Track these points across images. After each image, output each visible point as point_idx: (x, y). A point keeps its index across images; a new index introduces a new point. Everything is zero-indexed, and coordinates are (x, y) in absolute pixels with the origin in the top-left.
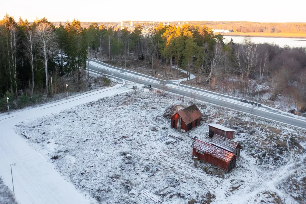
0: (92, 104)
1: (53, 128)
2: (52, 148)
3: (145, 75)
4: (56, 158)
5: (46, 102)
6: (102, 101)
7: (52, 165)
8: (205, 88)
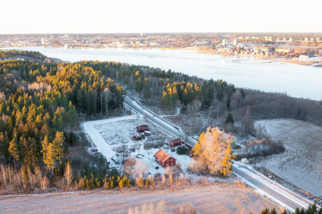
0: (119, 121)
1: (103, 127)
2: (100, 131)
3: (150, 111)
4: (100, 132)
5: (105, 119)
6: (124, 121)
7: (99, 134)
8: (167, 120)
